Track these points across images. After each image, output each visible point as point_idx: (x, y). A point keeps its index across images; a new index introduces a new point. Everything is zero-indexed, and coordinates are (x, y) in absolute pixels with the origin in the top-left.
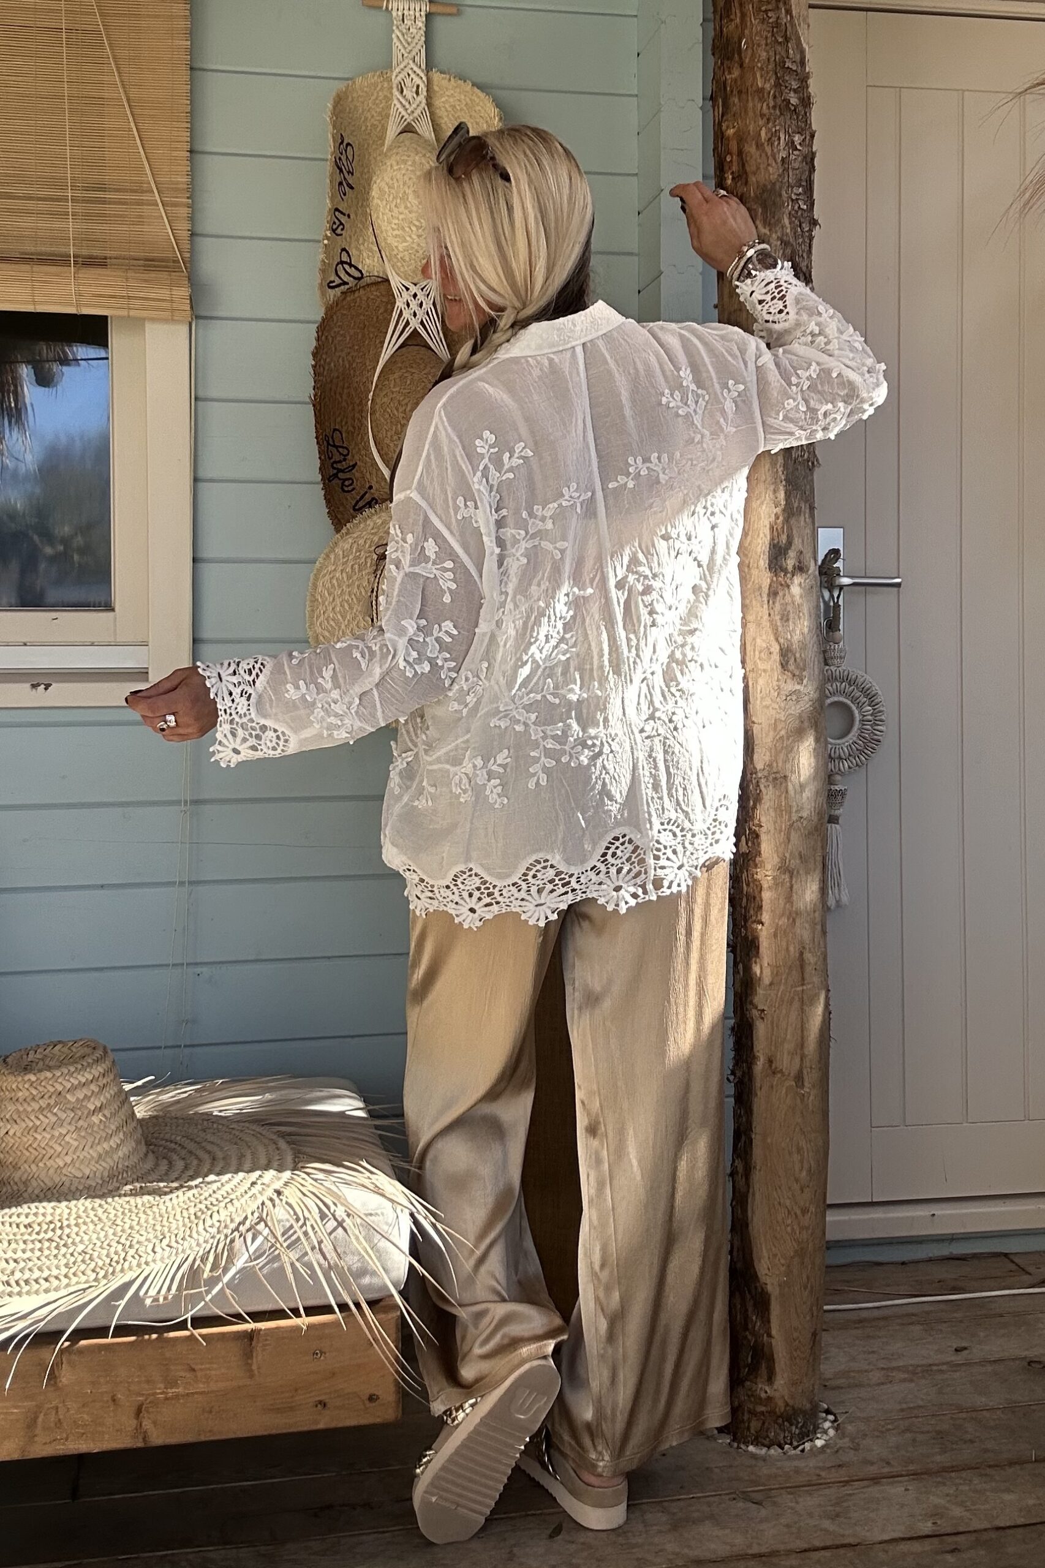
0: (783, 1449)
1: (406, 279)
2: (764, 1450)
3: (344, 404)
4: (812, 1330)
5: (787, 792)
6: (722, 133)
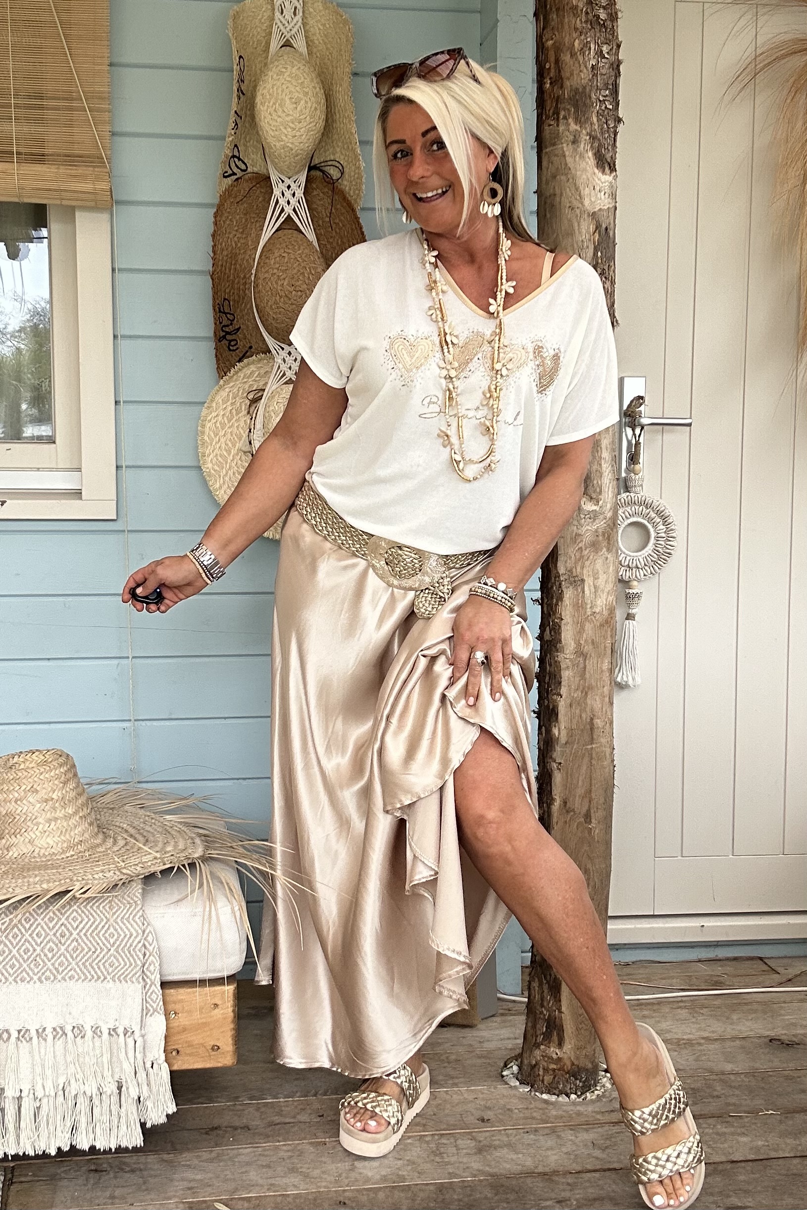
0: (569, 1097)
1: (282, 173)
2: (553, 1098)
3: (232, 277)
5: (583, 592)
6: (543, 44)
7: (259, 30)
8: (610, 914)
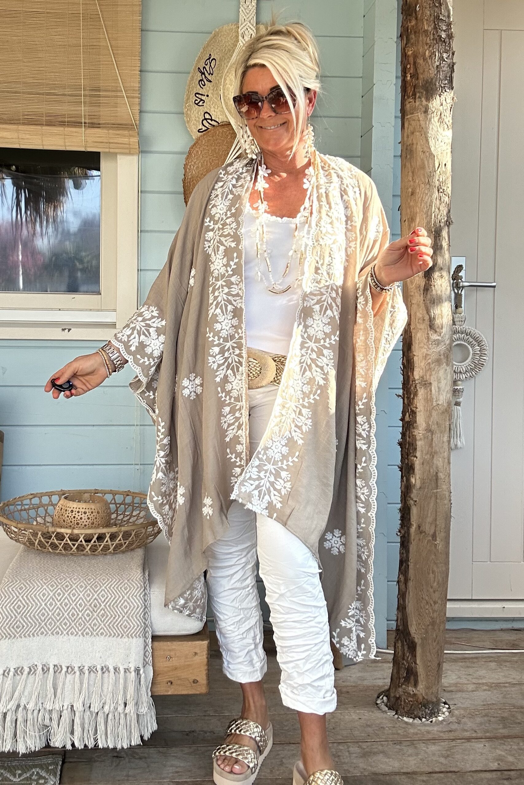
0: (421, 720)
2: (411, 720)
4: (438, 662)
5: (431, 391)
6: (406, 53)
7: (230, 43)
8: (448, 598)
